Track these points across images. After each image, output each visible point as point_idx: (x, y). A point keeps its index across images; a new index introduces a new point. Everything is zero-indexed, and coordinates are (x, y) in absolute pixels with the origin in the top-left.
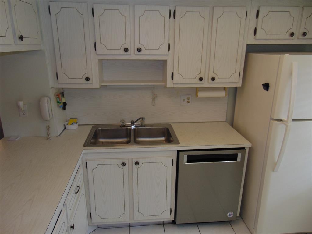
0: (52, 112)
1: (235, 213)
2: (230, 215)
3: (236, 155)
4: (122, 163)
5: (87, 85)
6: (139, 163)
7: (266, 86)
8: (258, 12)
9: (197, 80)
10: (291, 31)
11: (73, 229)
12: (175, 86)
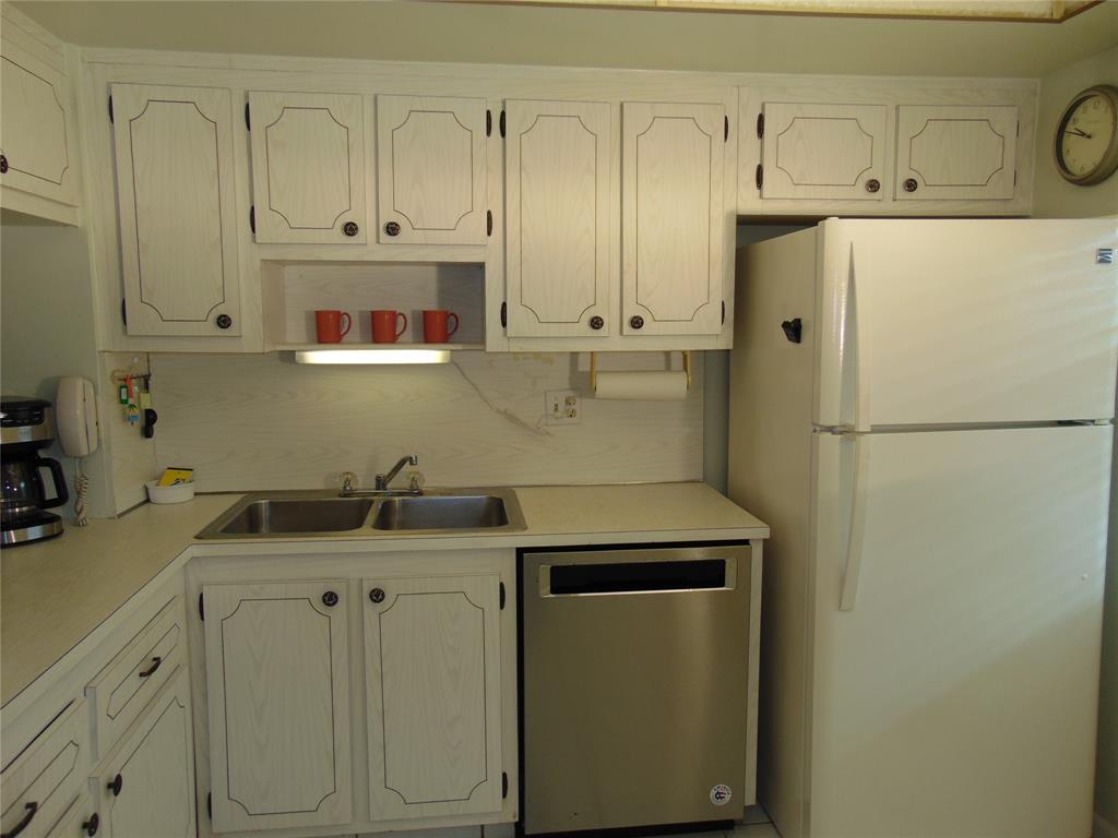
0: (98, 430)
1: (739, 791)
2: (719, 796)
3: (721, 565)
4: (325, 595)
5: (223, 344)
6: (383, 595)
7: (794, 330)
8: (761, 119)
9: (584, 327)
10: (867, 177)
11: (116, 793)
12: (515, 347)
